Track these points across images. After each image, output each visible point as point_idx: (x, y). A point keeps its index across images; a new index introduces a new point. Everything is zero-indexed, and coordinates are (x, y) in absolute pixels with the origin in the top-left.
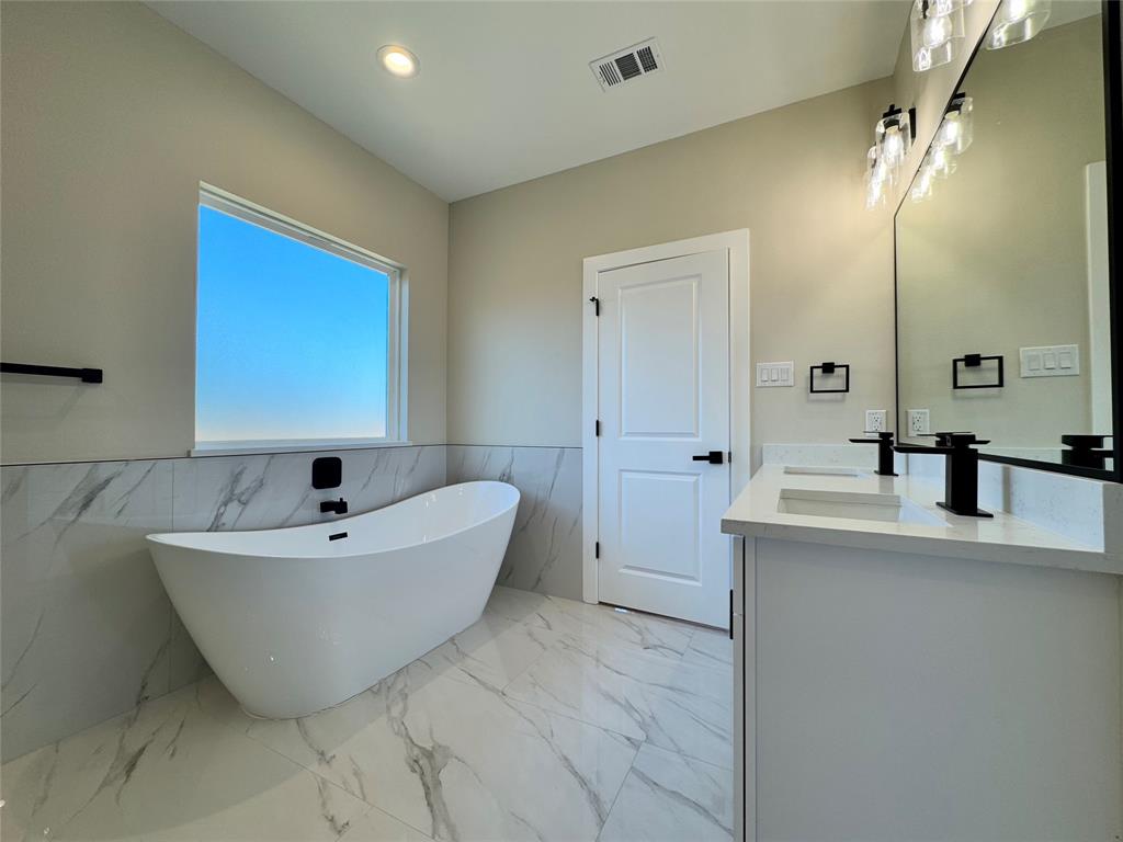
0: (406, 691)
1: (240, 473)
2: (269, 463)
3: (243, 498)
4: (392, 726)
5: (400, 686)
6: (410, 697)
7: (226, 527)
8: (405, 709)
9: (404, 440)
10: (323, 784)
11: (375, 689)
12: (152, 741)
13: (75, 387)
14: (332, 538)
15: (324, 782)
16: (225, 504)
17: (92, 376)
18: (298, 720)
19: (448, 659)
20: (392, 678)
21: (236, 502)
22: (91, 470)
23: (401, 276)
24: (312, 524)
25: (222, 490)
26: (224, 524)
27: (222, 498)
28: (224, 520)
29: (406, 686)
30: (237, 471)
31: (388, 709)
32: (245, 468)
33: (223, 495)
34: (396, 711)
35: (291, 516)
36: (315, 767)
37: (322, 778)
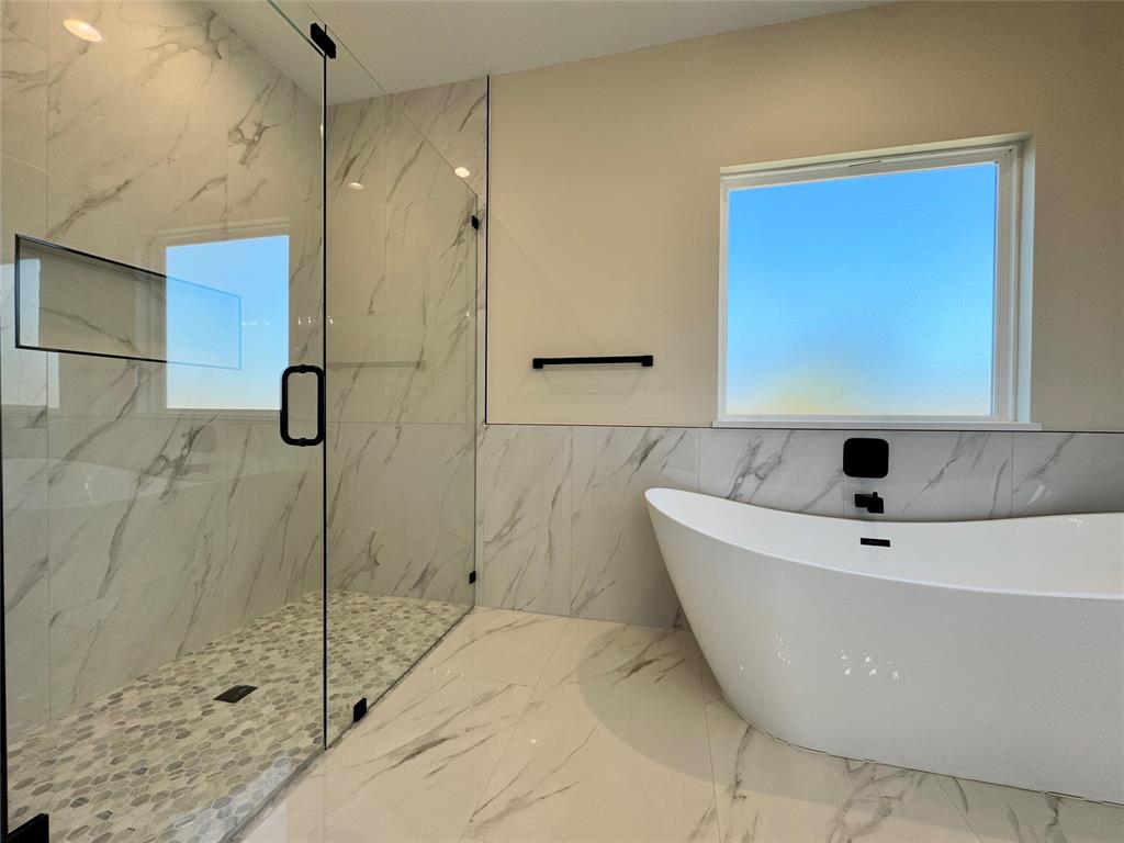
0: (895, 805)
1: (758, 447)
2: (788, 440)
3: (760, 473)
4: (834, 831)
5: (891, 790)
6: (890, 818)
7: (743, 498)
8: (869, 828)
9: (1025, 419)
10: (712, 814)
11: (854, 766)
12: (658, 659)
13: (638, 371)
14: (864, 541)
15: (714, 814)
16: (743, 475)
17: (647, 361)
18: (750, 729)
19: (1015, 822)
20: (891, 771)
21: (752, 476)
22: (646, 434)
23: (1021, 154)
24: (843, 518)
25: (740, 461)
26: (741, 495)
27: (739, 470)
28: (741, 491)
29: (900, 798)
30: (754, 445)
31: (848, 805)
32: (762, 442)
33: (740, 466)
34: (856, 817)
35: (816, 501)
36: (721, 789)
37: (715, 808)
